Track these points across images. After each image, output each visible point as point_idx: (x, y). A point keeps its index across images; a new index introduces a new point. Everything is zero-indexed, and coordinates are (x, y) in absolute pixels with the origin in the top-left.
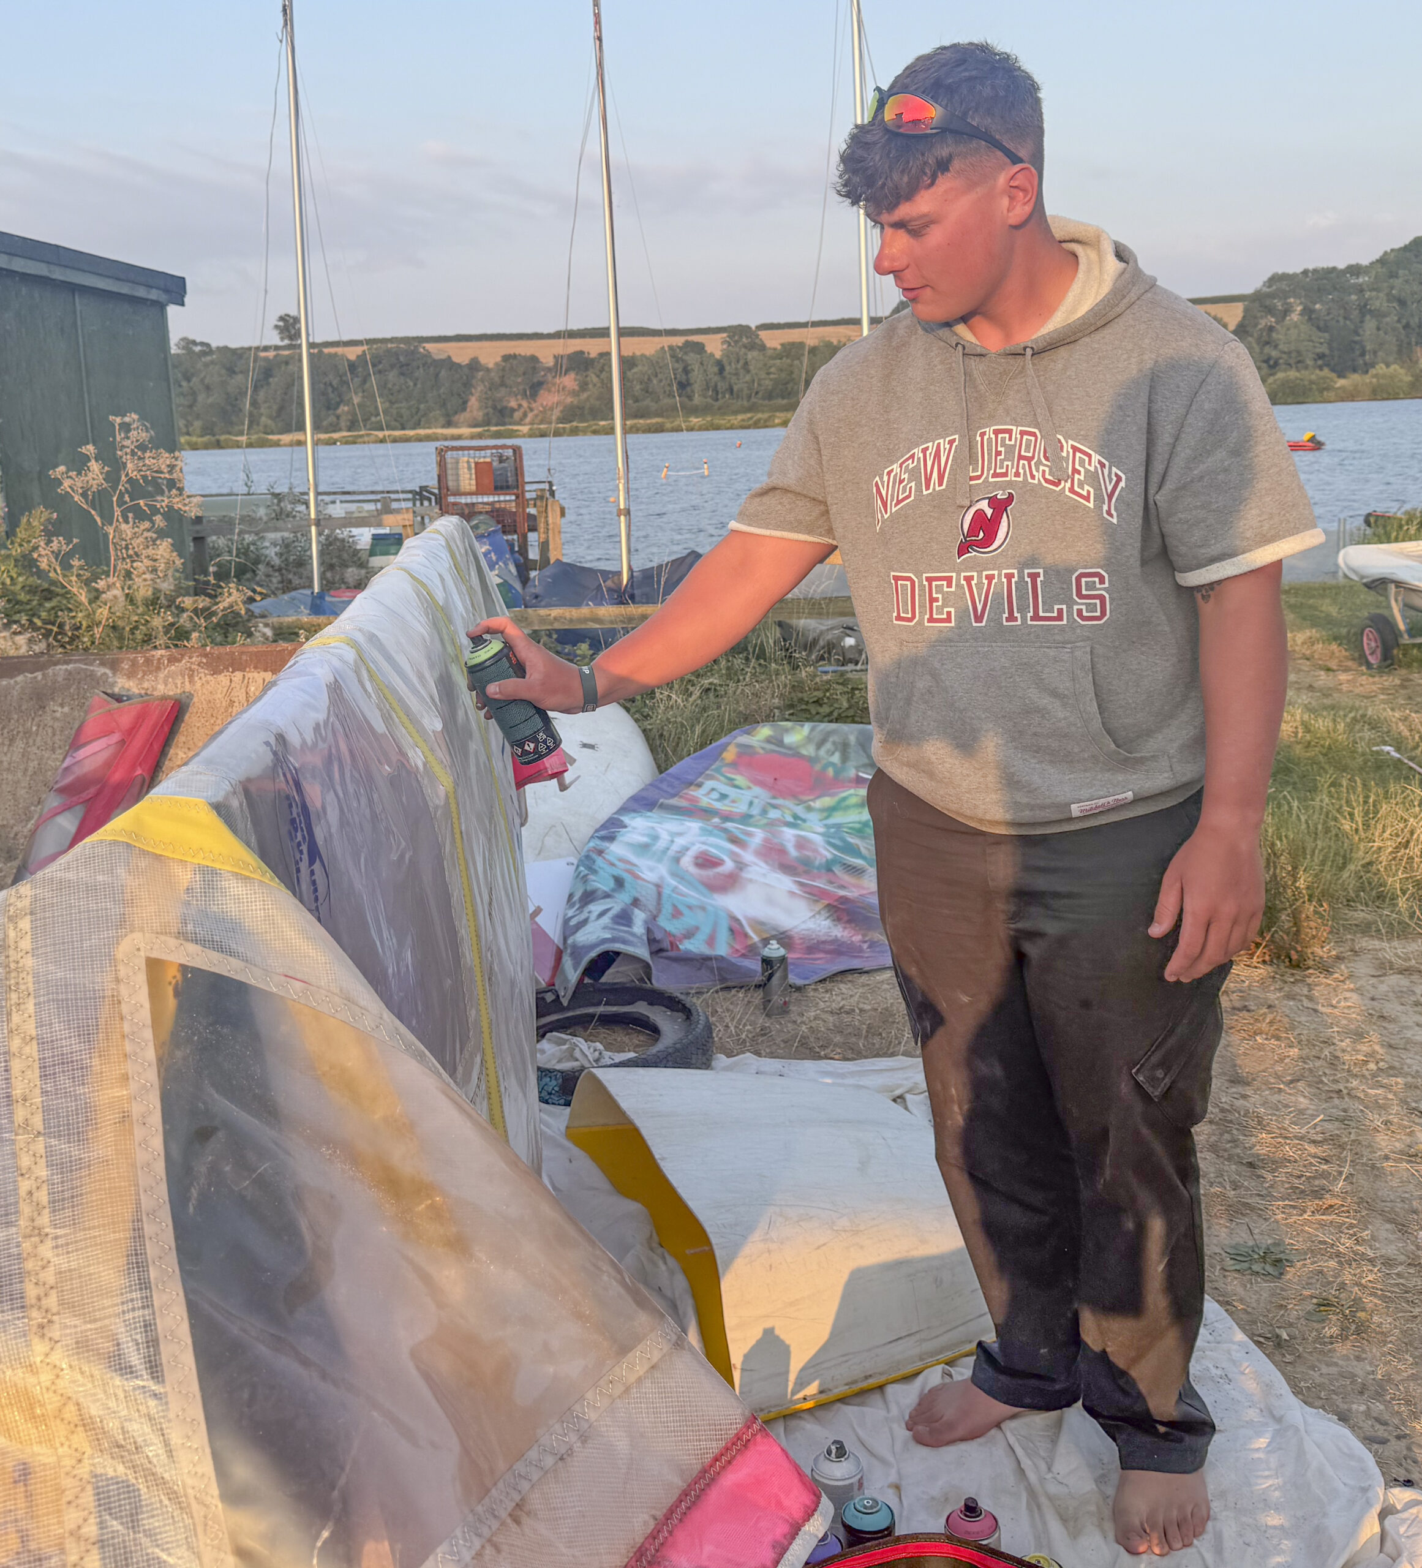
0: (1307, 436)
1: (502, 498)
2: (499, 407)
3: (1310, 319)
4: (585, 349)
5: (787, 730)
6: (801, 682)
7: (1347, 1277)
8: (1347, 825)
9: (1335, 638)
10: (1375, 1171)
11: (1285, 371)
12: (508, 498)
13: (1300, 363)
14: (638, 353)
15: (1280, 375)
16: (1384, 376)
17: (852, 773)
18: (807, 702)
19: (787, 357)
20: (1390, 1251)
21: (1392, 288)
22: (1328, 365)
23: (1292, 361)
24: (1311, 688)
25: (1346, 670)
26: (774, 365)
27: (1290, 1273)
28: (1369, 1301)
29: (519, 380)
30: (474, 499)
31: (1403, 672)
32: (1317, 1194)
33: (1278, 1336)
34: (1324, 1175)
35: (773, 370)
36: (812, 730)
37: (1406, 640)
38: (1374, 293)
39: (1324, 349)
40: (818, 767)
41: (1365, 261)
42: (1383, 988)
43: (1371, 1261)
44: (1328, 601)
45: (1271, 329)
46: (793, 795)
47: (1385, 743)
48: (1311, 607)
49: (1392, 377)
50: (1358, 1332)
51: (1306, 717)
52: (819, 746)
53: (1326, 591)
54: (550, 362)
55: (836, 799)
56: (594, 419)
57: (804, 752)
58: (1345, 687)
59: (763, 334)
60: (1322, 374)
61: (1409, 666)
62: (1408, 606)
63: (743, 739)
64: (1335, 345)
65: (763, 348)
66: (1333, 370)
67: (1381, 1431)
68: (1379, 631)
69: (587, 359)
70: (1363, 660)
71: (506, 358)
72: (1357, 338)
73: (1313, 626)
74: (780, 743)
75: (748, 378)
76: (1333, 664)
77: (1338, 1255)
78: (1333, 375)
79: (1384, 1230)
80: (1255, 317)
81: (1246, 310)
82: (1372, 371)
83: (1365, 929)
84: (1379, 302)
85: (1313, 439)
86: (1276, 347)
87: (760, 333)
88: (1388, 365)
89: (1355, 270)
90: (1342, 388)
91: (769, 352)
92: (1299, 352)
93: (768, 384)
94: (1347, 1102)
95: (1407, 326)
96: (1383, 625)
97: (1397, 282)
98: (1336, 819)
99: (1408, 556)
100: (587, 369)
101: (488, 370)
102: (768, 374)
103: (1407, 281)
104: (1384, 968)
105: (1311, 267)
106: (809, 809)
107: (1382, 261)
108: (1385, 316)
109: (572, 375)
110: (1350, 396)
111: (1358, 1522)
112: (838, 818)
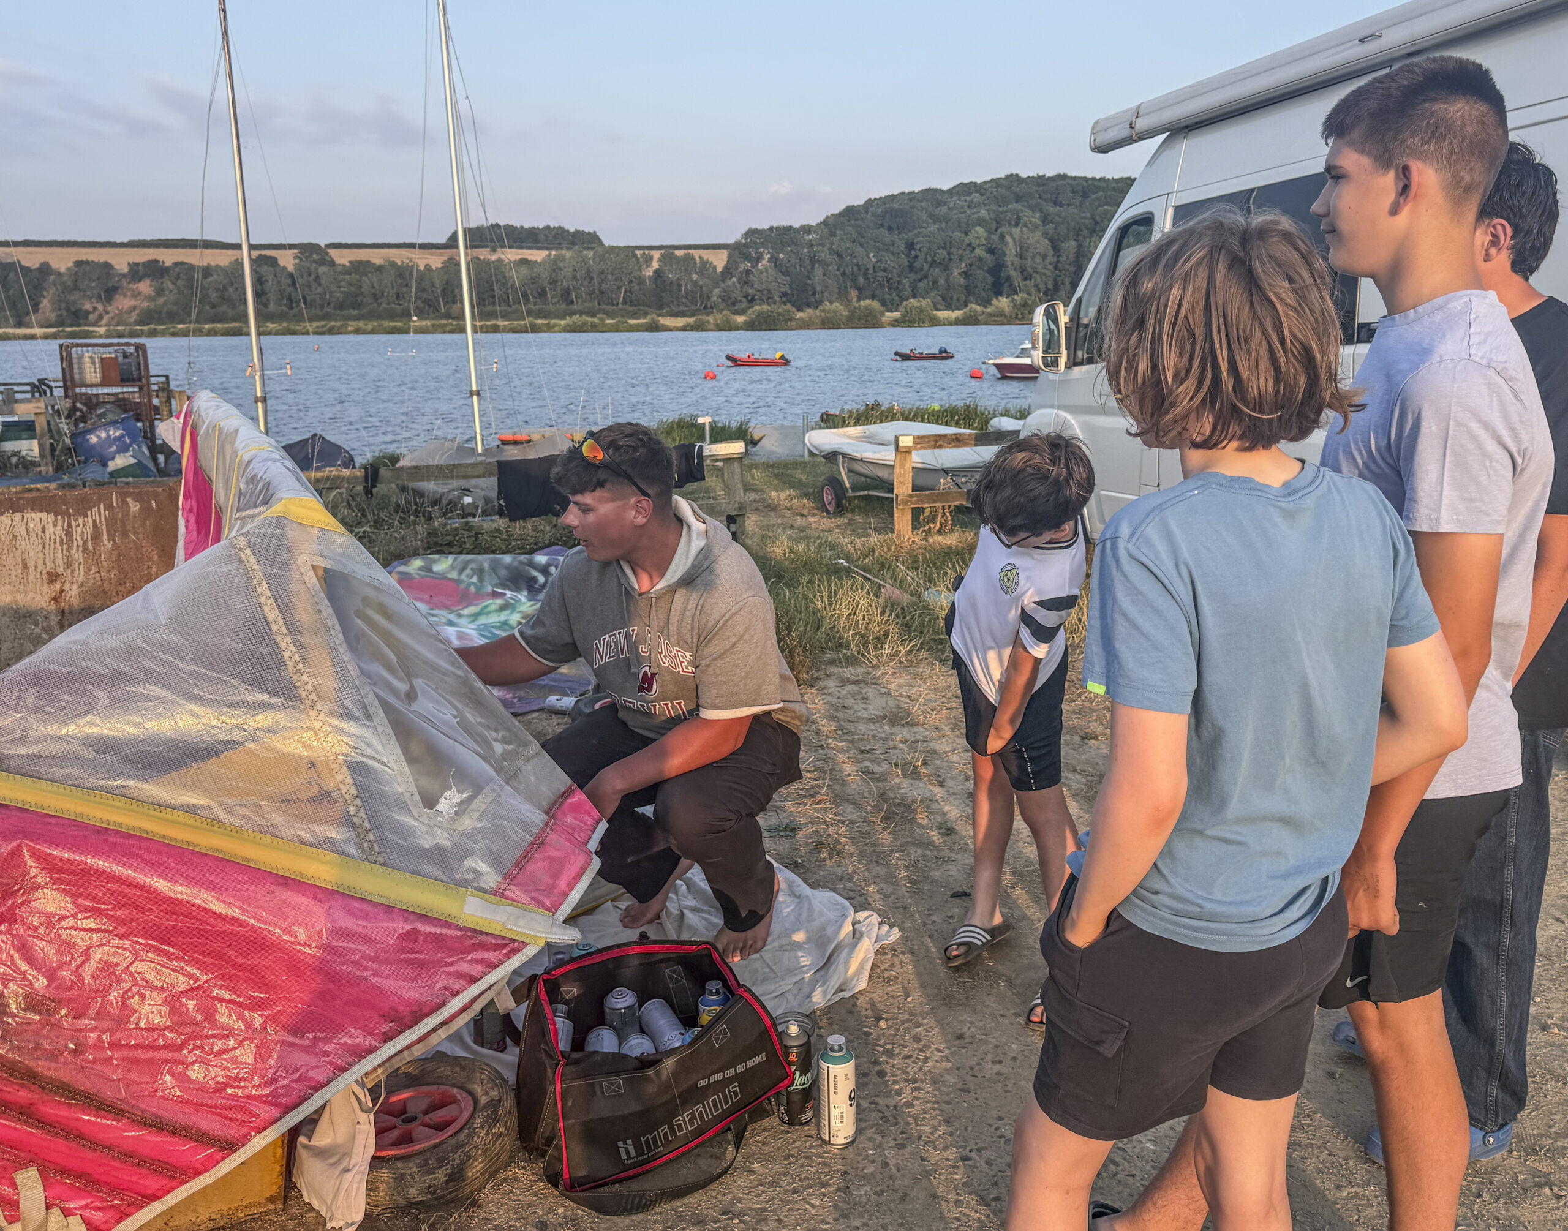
0: (778, 355)
1: (125, 389)
2: (73, 309)
3: (776, 265)
4: (160, 258)
5: (435, 561)
6: (436, 530)
7: (831, 831)
8: (820, 605)
9: (806, 495)
10: (844, 783)
11: (760, 304)
12: (130, 389)
13: (769, 299)
14: (213, 264)
15: (757, 308)
16: (829, 311)
17: (489, 589)
18: (441, 545)
19: (356, 273)
20: (854, 817)
21: (833, 244)
22: (790, 302)
23: (764, 298)
24: (792, 527)
25: (814, 515)
26: (344, 280)
27: (800, 834)
28: (843, 840)
29: (93, 284)
30: (100, 390)
31: (850, 516)
32: (813, 796)
33: (796, 862)
34: (818, 786)
35: (342, 284)
36: (455, 560)
37: (850, 493)
38: (820, 247)
39: (786, 289)
40: (463, 586)
41: (814, 223)
42: (844, 692)
43: (843, 823)
44: (799, 471)
45: (748, 272)
46: (446, 607)
47: (840, 558)
48: (789, 475)
49: (835, 312)
50: (838, 854)
51: (790, 544)
52: (461, 571)
53: (798, 464)
54: (125, 269)
55: (480, 607)
56: (172, 323)
57: (449, 576)
58: (813, 526)
59: (332, 252)
60: (785, 308)
61: (853, 511)
62: (851, 471)
63: (402, 568)
64: (794, 286)
65: (332, 264)
66: (793, 305)
67: (851, 894)
68: (833, 488)
69: (161, 267)
70: (823, 508)
71: (78, 264)
72: (809, 282)
73: (790, 488)
74: (430, 570)
75: (319, 290)
76: (805, 512)
77: (825, 822)
78: (794, 309)
79: (849, 808)
80: (736, 262)
81: (730, 256)
82: (821, 307)
83: (832, 662)
84: (824, 255)
85: (782, 357)
86: (752, 286)
87: (330, 251)
88: (831, 303)
89: (807, 229)
90: (801, 319)
91: (339, 269)
92: (769, 291)
93: (339, 296)
94: (826, 751)
95: (844, 274)
96: (835, 483)
97: (836, 240)
98: (812, 602)
99: (850, 437)
100: (162, 276)
101: (60, 274)
102: (339, 287)
103: (842, 239)
104: (844, 682)
105: (775, 225)
106: (460, 616)
107: (825, 223)
108: (828, 265)
109: (148, 282)
110: (806, 325)
111: (840, 927)
112: (483, 620)
